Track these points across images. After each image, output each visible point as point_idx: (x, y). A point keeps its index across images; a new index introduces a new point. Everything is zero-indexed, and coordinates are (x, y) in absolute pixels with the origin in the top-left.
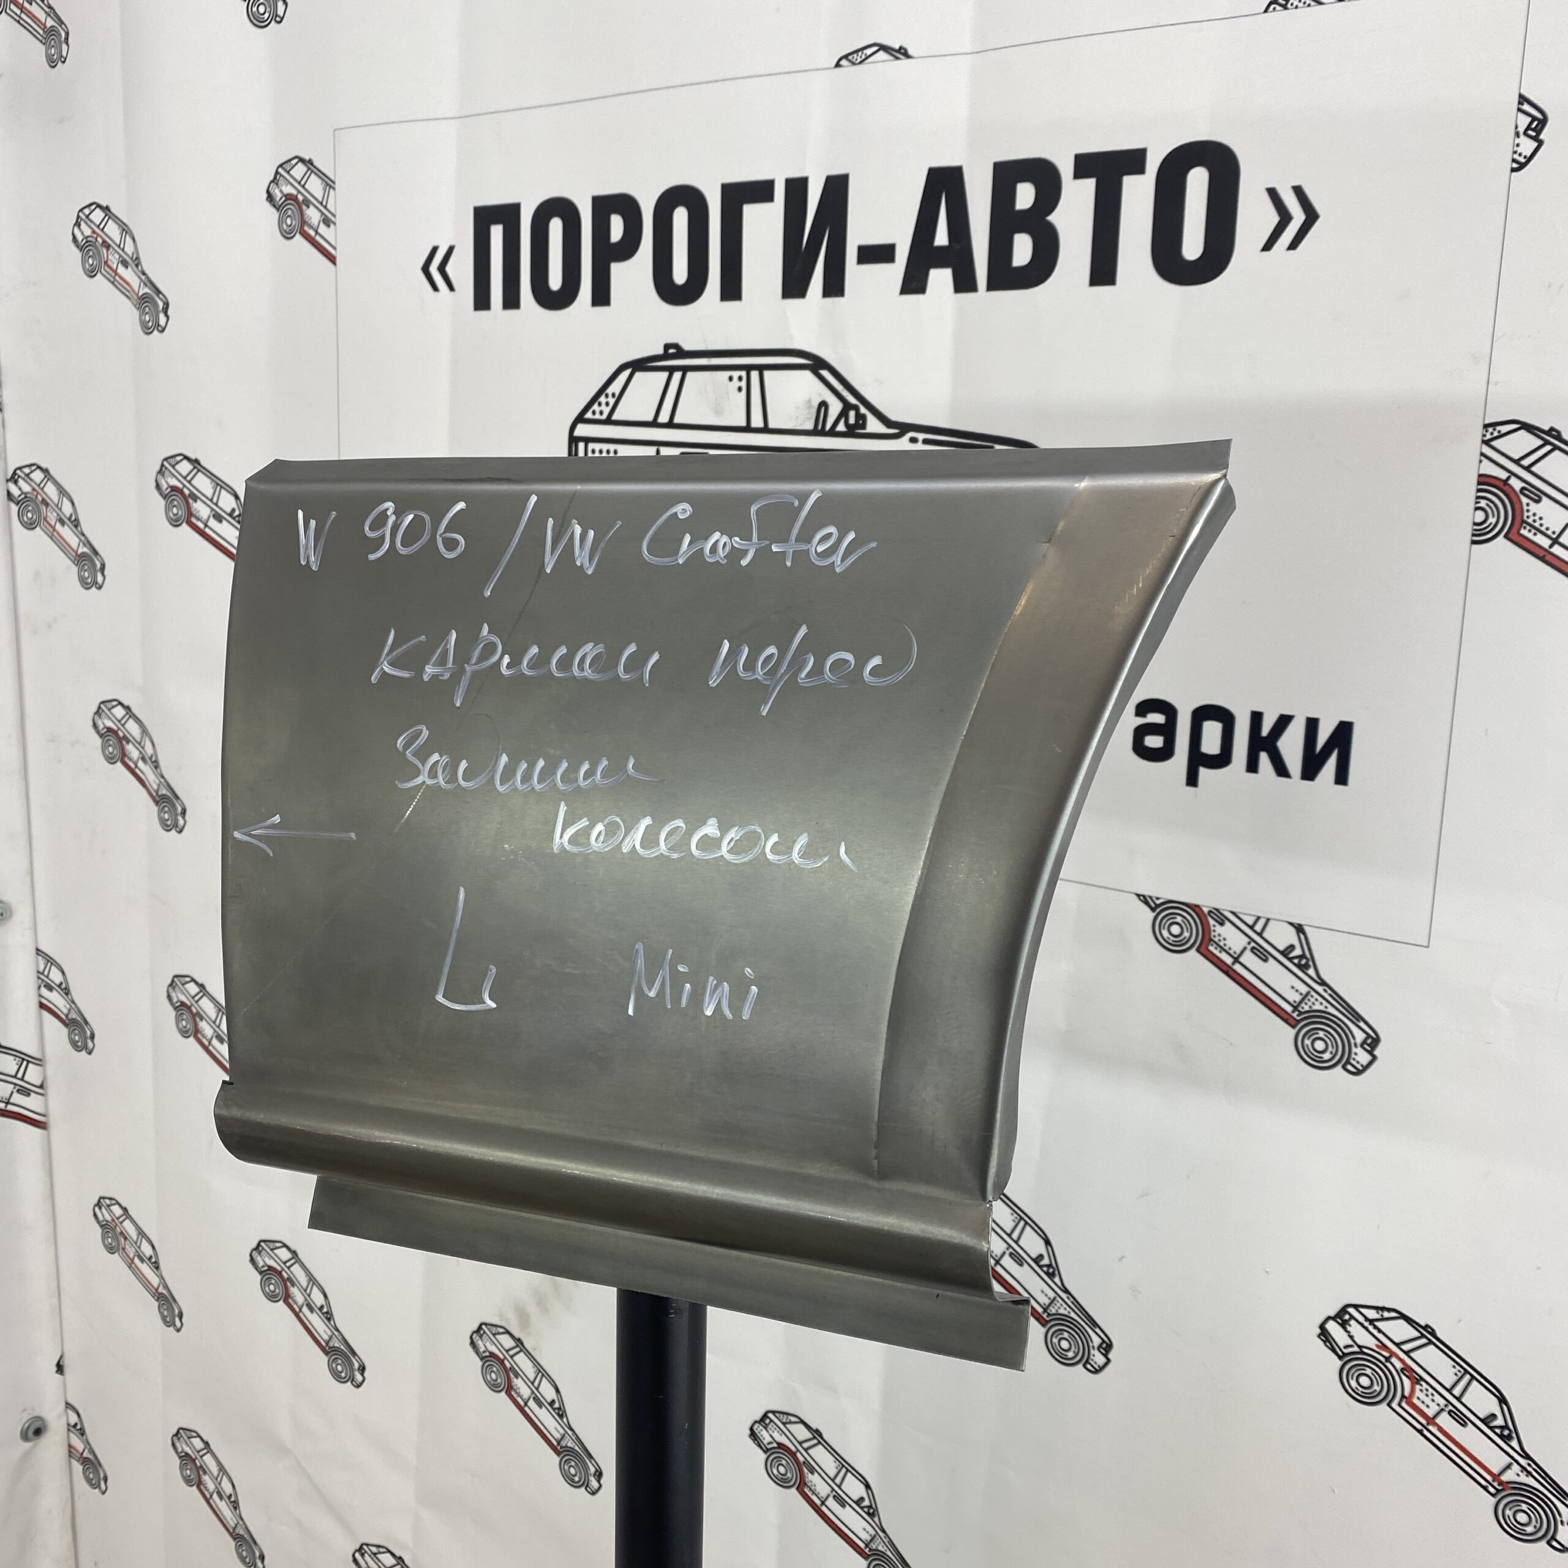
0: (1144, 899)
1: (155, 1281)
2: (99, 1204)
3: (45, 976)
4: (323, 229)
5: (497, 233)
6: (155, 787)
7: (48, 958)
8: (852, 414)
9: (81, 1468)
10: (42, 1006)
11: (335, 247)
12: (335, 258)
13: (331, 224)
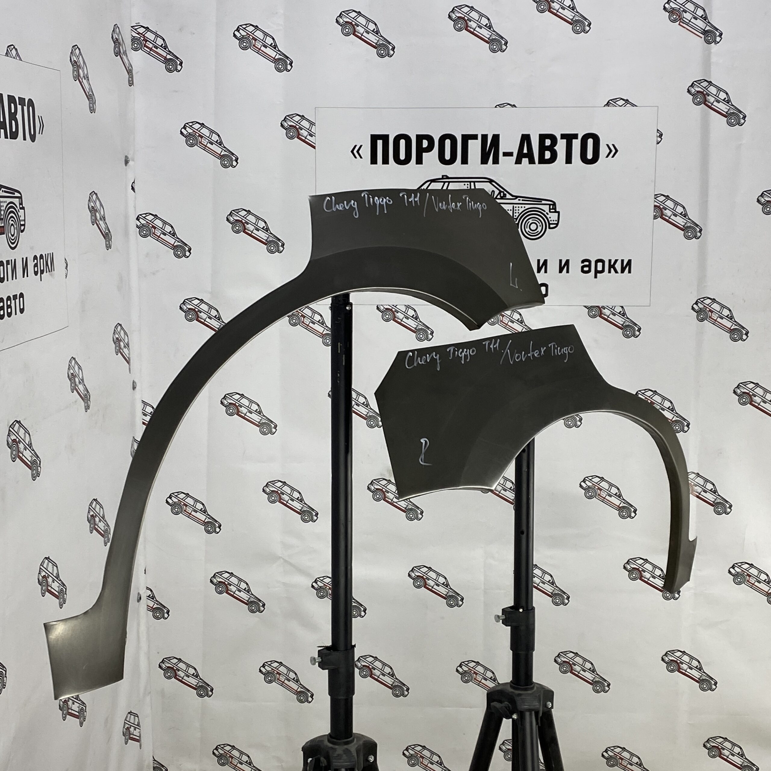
0: (585, 307)
1: (202, 517)
2: (170, 497)
4: (309, 137)
5: (380, 143)
7: (146, 403)
8: (502, 194)
11: (314, 142)
12: (315, 147)
13: (313, 136)
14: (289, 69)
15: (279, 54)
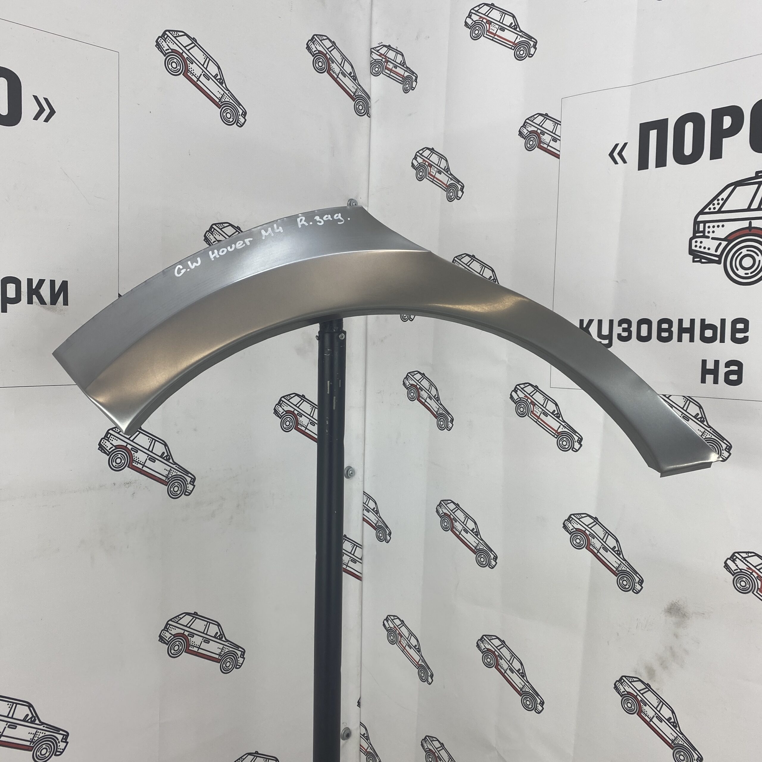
1: (417, 658)
2: (387, 619)
3: (366, 505)
4: (552, 144)
5: (653, 134)
6: (436, 410)
7: (368, 496)
9: (366, 757)
10: (364, 520)
11: (559, 150)
12: (559, 155)
13: (558, 141)
14: (533, 54)
15: (521, 36)
